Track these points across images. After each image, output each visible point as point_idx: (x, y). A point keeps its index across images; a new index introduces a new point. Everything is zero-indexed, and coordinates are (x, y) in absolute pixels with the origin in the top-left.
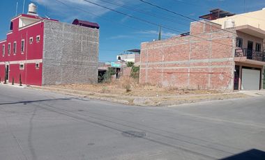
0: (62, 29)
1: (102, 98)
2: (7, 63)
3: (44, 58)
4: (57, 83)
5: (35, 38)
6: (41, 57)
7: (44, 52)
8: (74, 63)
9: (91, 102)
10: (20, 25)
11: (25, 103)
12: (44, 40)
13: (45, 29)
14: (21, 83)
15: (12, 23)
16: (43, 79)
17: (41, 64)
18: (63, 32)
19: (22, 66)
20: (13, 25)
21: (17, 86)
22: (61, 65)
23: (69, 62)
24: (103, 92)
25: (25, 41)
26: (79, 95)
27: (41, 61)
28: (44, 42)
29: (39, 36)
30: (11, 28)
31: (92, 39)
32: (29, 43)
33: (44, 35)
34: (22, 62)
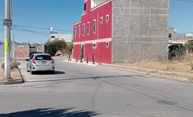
0: (129, 6)
1: (163, 76)
2: (82, 43)
3: (113, 36)
4: (125, 61)
5: (105, 18)
6: (110, 36)
7: (113, 31)
8: (142, 39)
9: (152, 79)
10: (92, 6)
11: (95, 78)
12: (113, 19)
13: (113, 8)
14: (94, 61)
15: (85, 4)
16: (113, 57)
17: (110, 42)
18: (130, 8)
19: (94, 45)
20: (86, 6)
21: (90, 64)
22: (129, 43)
23: (136, 39)
24: (168, 70)
25: (97, 20)
26: (142, 72)
27: (110, 40)
28: (113, 21)
29: (108, 15)
30: (85, 9)
31: (161, 12)
32: (99, 23)
33: (113, 14)
34: (94, 42)
